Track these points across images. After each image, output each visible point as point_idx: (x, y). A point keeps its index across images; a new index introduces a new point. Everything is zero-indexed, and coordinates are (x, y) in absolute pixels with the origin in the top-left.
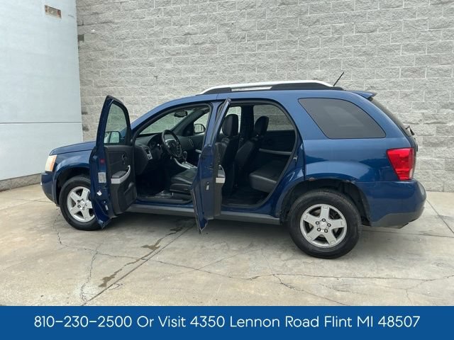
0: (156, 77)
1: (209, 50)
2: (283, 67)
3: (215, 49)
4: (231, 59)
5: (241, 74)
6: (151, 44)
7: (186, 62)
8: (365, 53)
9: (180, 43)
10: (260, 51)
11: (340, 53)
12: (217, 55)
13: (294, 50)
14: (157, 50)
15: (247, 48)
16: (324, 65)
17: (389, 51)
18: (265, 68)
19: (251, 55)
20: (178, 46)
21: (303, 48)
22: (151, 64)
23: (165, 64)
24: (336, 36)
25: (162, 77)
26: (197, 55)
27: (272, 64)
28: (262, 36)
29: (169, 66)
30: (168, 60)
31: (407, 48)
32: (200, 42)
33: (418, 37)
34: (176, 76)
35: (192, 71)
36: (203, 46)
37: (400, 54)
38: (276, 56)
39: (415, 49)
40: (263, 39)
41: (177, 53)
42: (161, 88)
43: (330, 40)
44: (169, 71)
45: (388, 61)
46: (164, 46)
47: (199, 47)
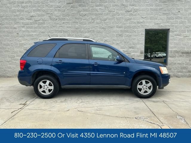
0: (18, 34)
1: (42, 23)
2: (73, 32)
3: (44, 23)
4: (52, 27)
5: (56, 34)
6: (15, 20)
7: (31, 28)
8: (103, 28)
9: (29, 20)
10: (63, 25)
11: (94, 28)
12: (45, 25)
13: (77, 25)
14: (18, 22)
15: (58, 23)
16: (89, 32)
17: (111, 28)
18: (66, 32)
19: (60, 26)
20: (27, 21)
21: (80, 25)
22: (15, 28)
23: (22, 29)
24: (93, 21)
25: (20, 34)
26: (36, 25)
27: (68, 30)
28: (64, 19)
29: (23, 29)
30: (23, 27)
31: (117, 27)
32: (38, 20)
33: (121, 23)
34: (27, 33)
35: (34, 32)
36: (39, 21)
37: (115, 29)
38: (70, 27)
39: (120, 27)
40: (65, 20)
41: (28, 24)
42: (20, 38)
43: (90, 23)
44: (24, 31)
45: (111, 31)
46: (21, 21)
47: (37, 22)
